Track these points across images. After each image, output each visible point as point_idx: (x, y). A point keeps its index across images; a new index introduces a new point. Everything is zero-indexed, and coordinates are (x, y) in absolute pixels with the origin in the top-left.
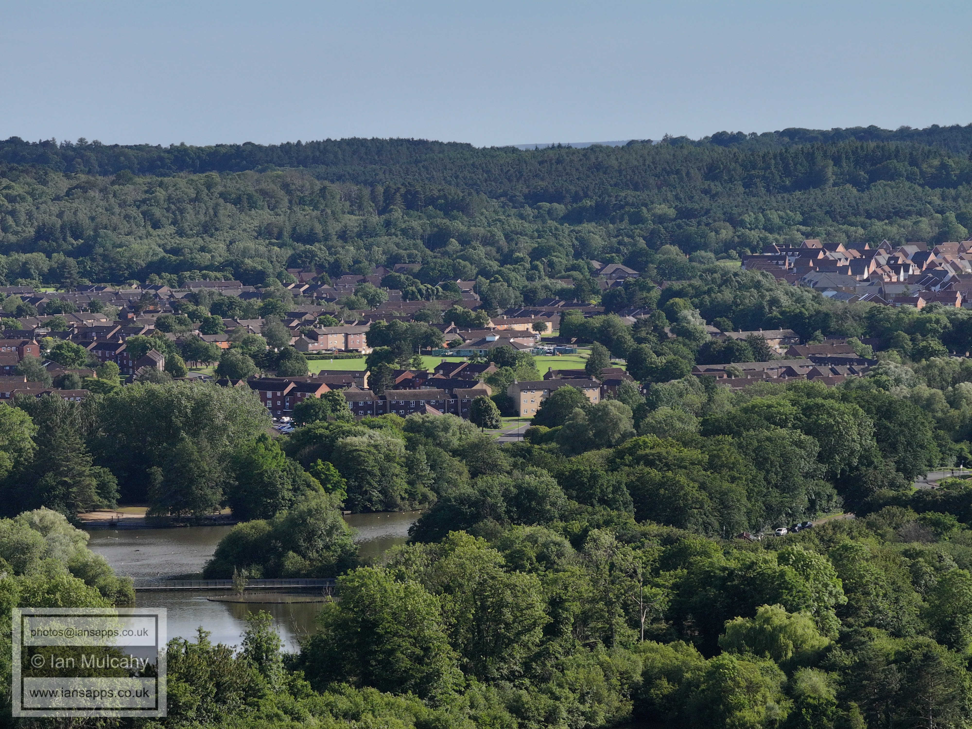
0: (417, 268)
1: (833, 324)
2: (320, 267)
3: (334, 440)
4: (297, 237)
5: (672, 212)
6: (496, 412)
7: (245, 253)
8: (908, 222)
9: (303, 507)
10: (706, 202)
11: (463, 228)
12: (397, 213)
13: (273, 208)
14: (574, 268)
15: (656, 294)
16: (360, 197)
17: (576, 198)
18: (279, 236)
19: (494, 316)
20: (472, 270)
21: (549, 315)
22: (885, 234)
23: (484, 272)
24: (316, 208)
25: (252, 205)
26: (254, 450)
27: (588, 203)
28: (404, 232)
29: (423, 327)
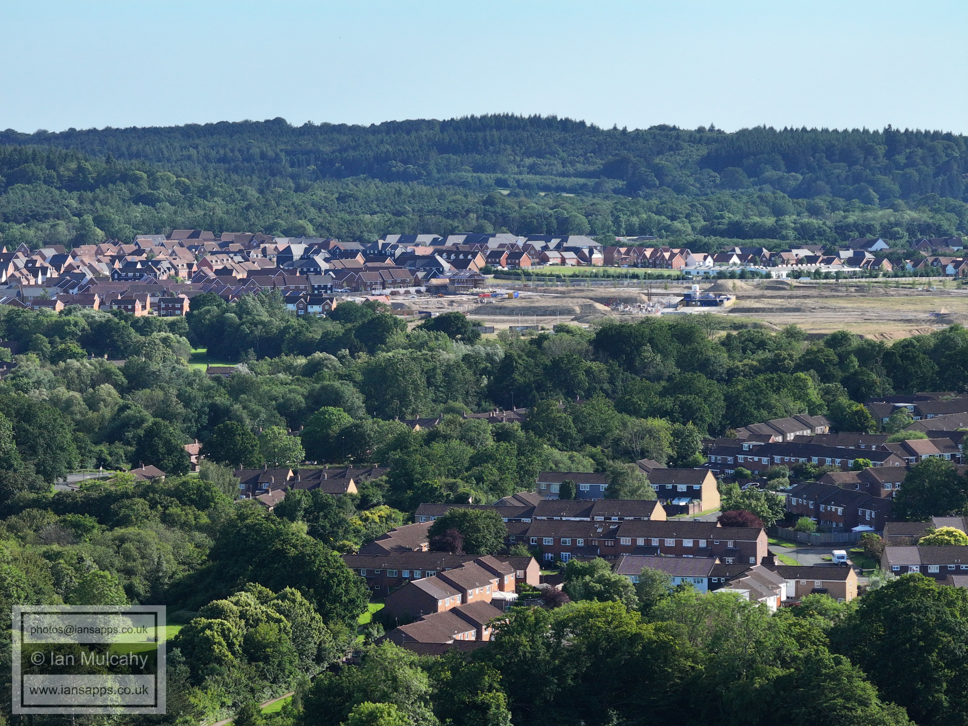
8: (46, 226)
22: (23, 238)
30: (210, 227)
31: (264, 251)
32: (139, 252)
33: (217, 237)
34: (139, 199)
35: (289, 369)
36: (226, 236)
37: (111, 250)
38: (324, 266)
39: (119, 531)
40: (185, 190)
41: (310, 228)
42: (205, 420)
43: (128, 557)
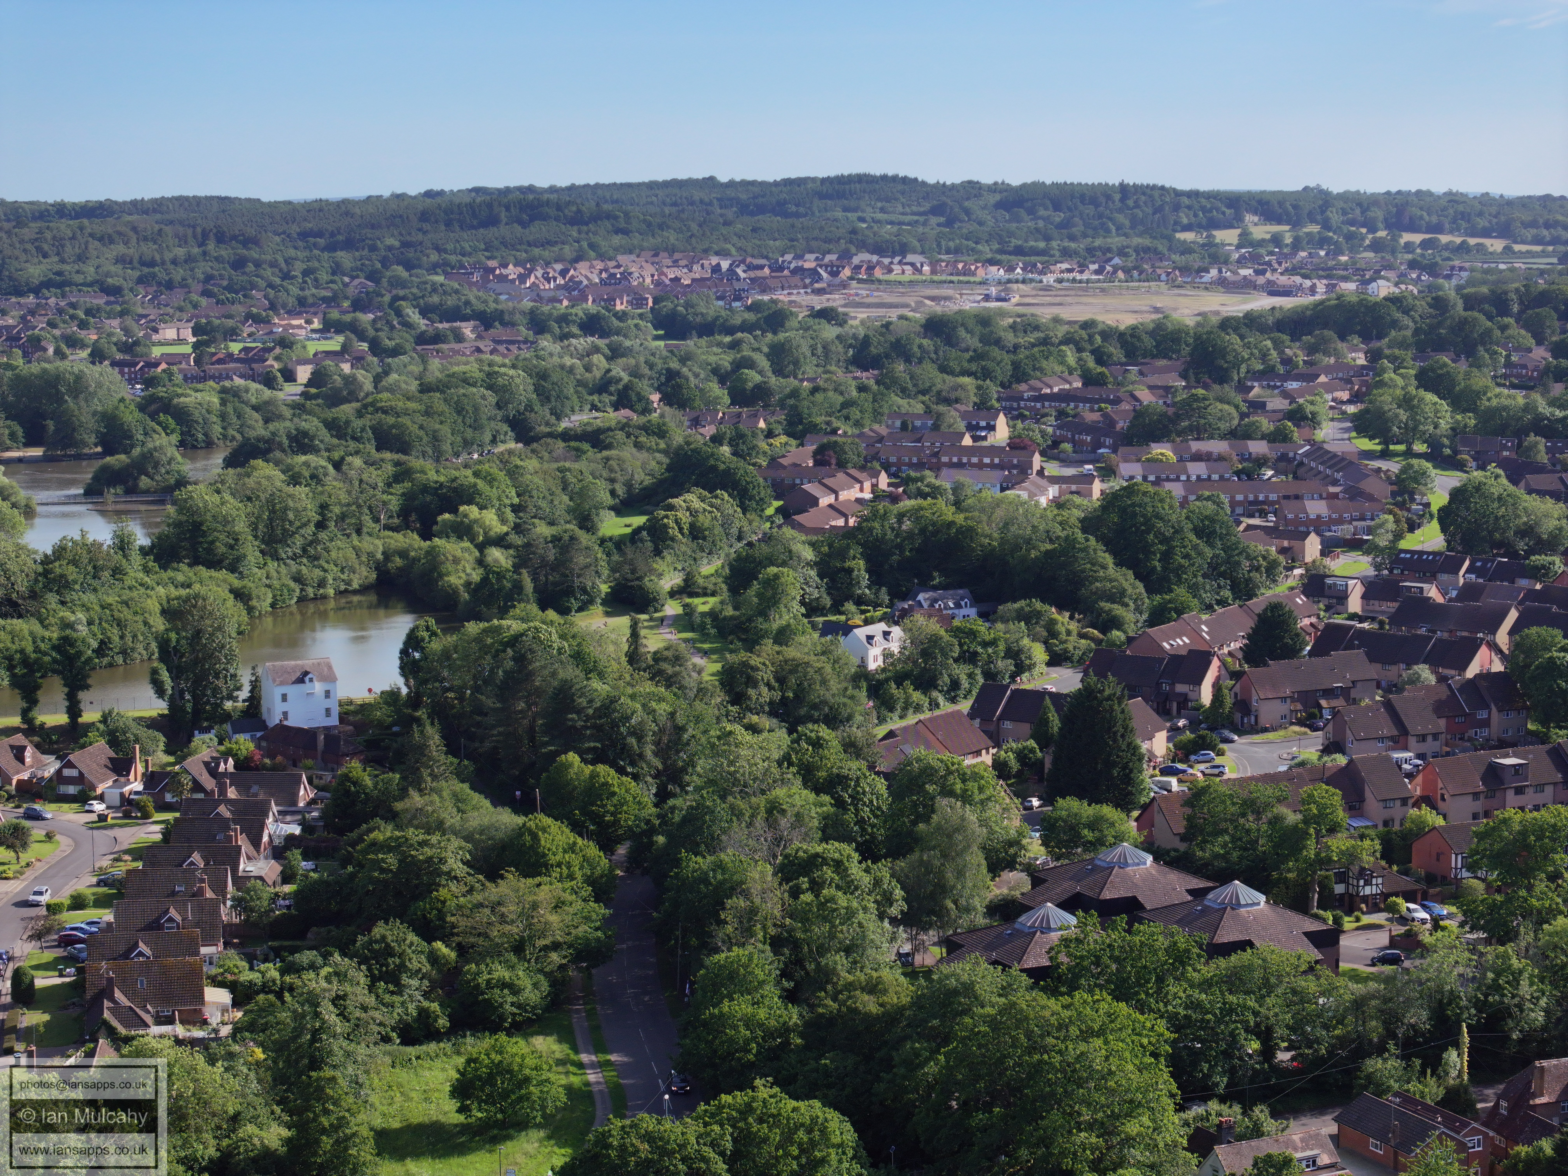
0: (225, 283)
1: (507, 318)
2: (159, 284)
3: (171, 400)
4: (143, 263)
5: (397, 244)
6: (280, 379)
7: (108, 274)
8: (556, 249)
9: (150, 445)
10: (420, 236)
11: (256, 256)
12: (211, 246)
13: (126, 243)
14: (332, 282)
15: (387, 298)
16: (185, 236)
17: (332, 235)
18: (131, 262)
19: (278, 315)
20: (262, 284)
21: (315, 314)
22: (540, 257)
23: (271, 286)
24: (155, 243)
25: (111, 241)
26: (117, 408)
27: (340, 238)
28: (217, 259)
29: (230, 323)
30: (666, 250)
31: (702, 266)
32: (618, 266)
33: (671, 256)
34: (618, 231)
35: (719, 344)
36: (677, 256)
37: (599, 265)
38: (743, 275)
39: (605, 453)
40: (649, 225)
41: (733, 251)
42: (663, 379)
43: (611, 470)
